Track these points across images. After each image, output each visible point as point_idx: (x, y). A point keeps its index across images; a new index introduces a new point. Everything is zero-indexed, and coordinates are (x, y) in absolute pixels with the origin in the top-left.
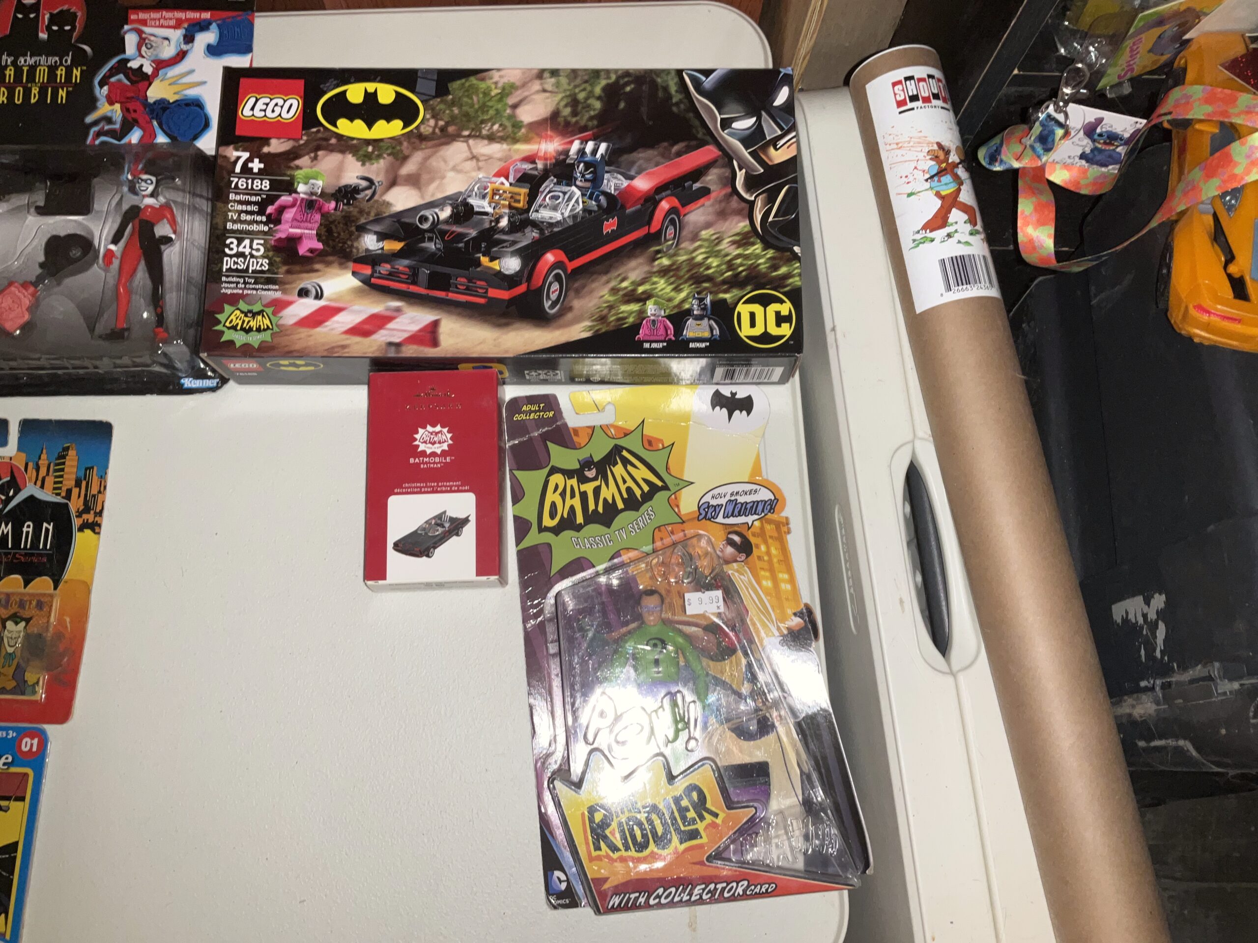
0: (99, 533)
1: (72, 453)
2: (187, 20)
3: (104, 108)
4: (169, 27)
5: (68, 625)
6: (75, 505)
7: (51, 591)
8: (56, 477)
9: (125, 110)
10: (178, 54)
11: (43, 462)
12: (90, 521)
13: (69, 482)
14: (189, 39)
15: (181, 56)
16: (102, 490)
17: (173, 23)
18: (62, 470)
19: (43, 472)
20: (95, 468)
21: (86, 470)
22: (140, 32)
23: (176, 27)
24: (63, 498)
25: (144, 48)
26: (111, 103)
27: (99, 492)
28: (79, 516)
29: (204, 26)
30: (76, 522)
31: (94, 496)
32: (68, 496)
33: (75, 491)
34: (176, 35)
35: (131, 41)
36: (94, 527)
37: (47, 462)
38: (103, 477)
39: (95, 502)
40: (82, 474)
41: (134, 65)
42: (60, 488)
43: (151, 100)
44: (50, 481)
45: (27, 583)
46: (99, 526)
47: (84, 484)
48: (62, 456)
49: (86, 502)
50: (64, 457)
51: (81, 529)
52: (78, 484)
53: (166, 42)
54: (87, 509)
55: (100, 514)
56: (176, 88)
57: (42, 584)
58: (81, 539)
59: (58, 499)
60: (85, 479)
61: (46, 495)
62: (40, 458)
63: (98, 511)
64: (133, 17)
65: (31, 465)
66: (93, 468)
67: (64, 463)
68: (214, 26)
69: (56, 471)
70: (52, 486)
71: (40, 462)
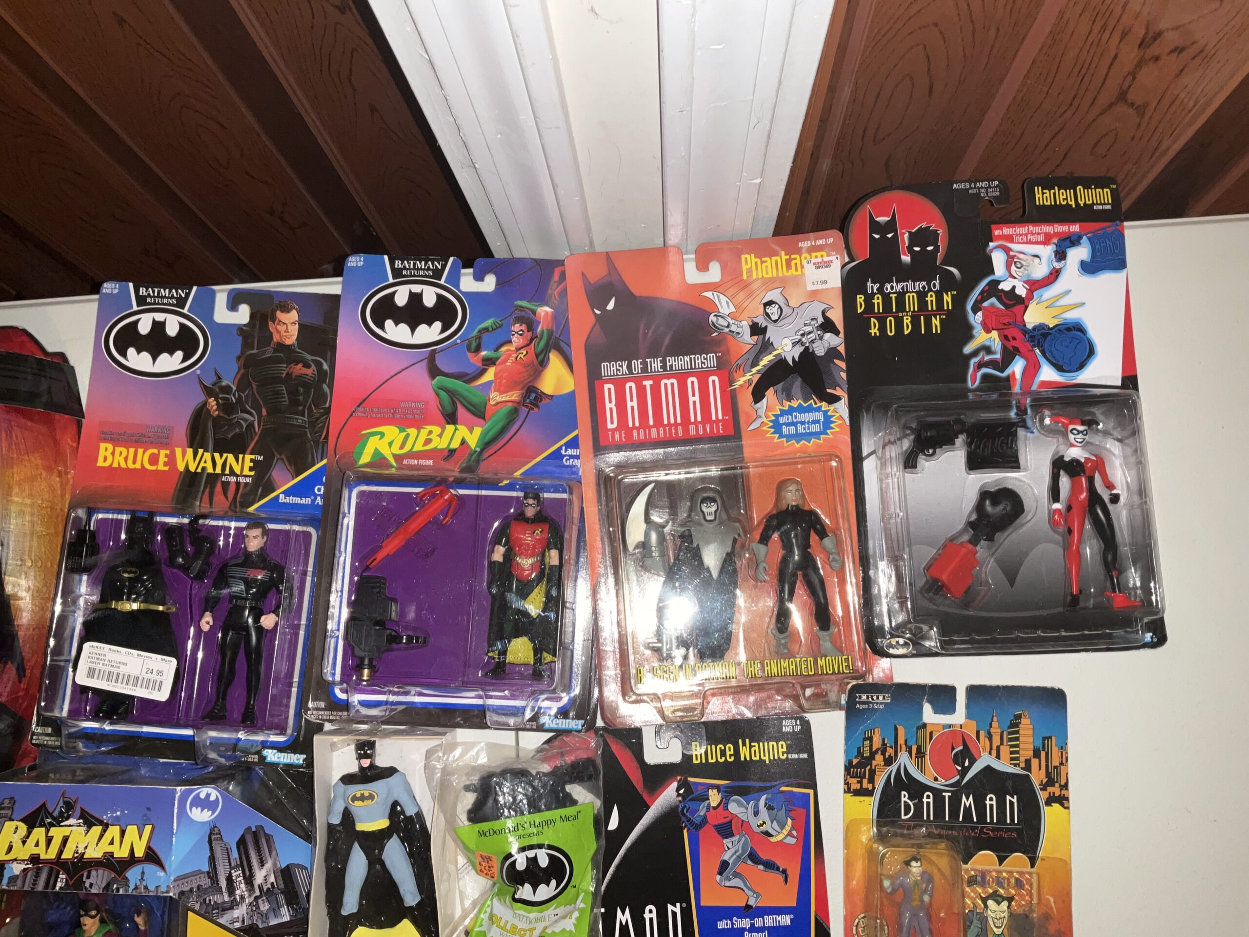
0: (1068, 808)
1: (1025, 722)
2: (1056, 234)
3: (981, 337)
4: (1037, 243)
5: (1053, 905)
6: (1037, 777)
7: (1029, 869)
8: (1011, 746)
9: (1004, 338)
10: (1051, 274)
11: (996, 730)
12: (1057, 795)
13: (1026, 752)
14: (1061, 255)
15: (1054, 275)
16: (1064, 762)
17: (1041, 238)
18: (1017, 739)
19: (996, 741)
20: (1054, 738)
21: (1044, 739)
22: (1007, 250)
23: (1046, 242)
24: (1022, 769)
25: (1013, 268)
26: (988, 331)
27: (1062, 764)
28: (1044, 789)
29: (1073, 241)
30: (1042, 796)
31: (1056, 767)
32: (1028, 766)
33: (1035, 762)
34: (1047, 251)
35: (998, 259)
36: (1062, 800)
37: (999, 731)
38: (1063, 748)
39: (1059, 774)
40: (1039, 744)
41: (1005, 286)
42: (1017, 759)
43: (1030, 326)
44: (1005, 750)
45: (1001, 860)
46: (1067, 799)
47: (1043, 754)
48: (1015, 724)
49: (1048, 774)
50: (1017, 725)
51: (1049, 803)
52: (1037, 754)
53: (1037, 260)
54: (1050, 781)
55: (1065, 786)
56: (1054, 312)
57: (1017, 860)
58: (1050, 814)
59: (1017, 771)
60: (1044, 750)
61: (1003, 766)
62: (991, 726)
63: (1063, 783)
64: (997, 233)
65: (982, 733)
66: (1051, 737)
67: (1017, 732)
68: (1085, 240)
69: (1010, 740)
70: (1009, 756)
71: (992, 730)
